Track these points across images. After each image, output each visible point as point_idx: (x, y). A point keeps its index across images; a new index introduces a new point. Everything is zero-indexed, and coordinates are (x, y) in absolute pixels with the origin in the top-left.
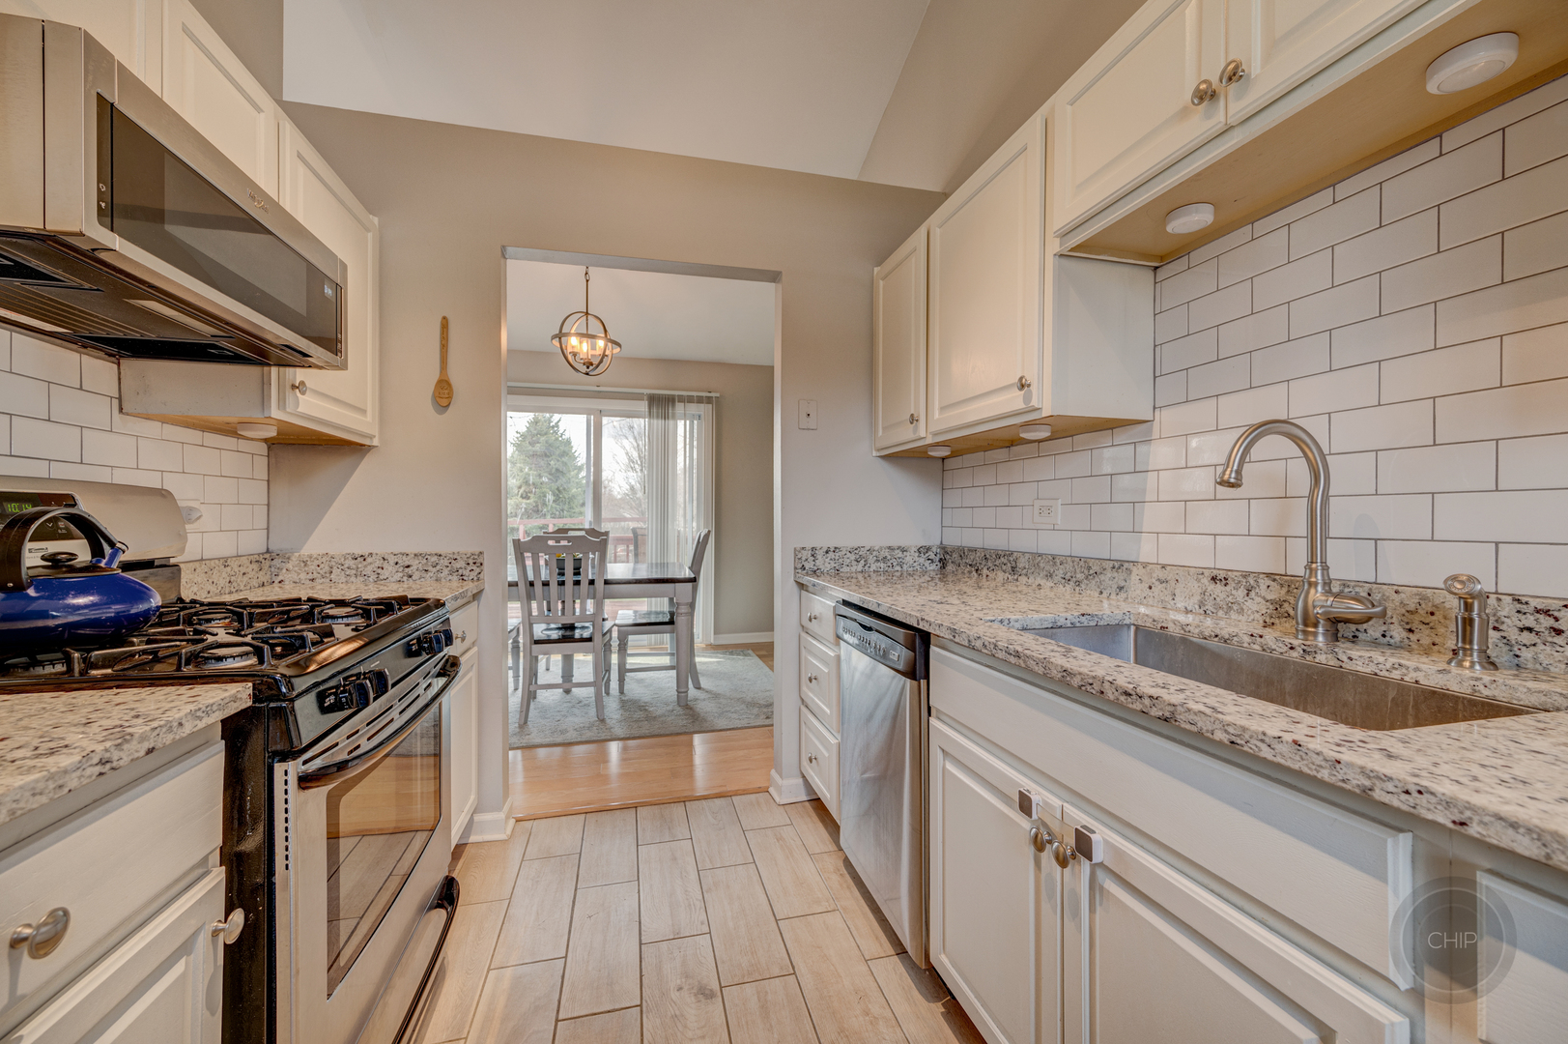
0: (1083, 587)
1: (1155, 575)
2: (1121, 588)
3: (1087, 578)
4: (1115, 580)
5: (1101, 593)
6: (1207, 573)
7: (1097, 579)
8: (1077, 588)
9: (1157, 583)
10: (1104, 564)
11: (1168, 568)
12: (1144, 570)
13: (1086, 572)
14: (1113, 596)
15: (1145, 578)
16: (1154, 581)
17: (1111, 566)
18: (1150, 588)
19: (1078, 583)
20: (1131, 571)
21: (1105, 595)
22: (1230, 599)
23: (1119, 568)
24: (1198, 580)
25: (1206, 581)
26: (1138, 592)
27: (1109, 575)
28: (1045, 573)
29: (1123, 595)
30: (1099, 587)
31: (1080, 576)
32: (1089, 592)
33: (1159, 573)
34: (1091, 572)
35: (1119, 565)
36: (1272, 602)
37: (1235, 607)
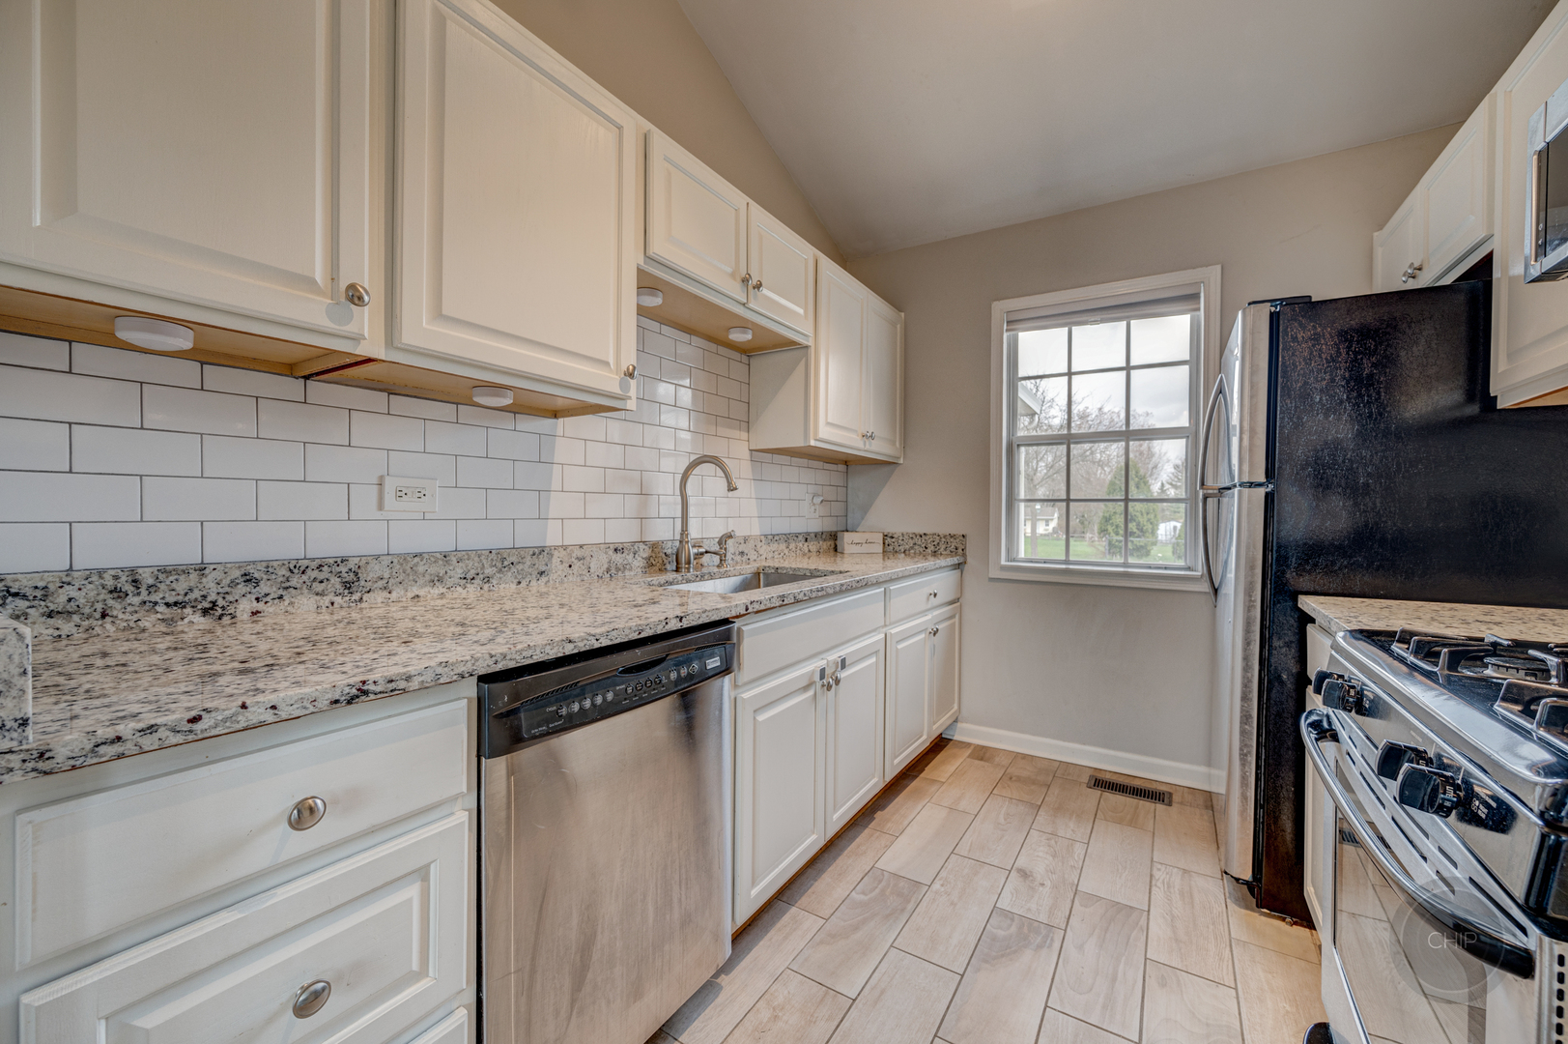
0: (494, 582)
1: (574, 555)
2: (542, 573)
3: (500, 571)
4: (536, 566)
5: (519, 583)
6: (612, 546)
7: (513, 569)
8: (486, 587)
9: (576, 561)
10: (522, 553)
11: (585, 547)
12: (564, 552)
13: (499, 565)
14: (534, 583)
15: (566, 559)
16: (573, 560)
17: (531, 553)
18: (570, 566)
19: (487, 579)
20: (552, 555)
21: (523, 584)
22: (625, 562)
23: (540, 553)
24: (606, 553)
25: (611, 552)
26: (560, 573)
27: (528, 563)
28: (428, 578)
29: (544, 579)
30: (516, 578)
31: (489, 571)
32: (503, 586)
33: (578, 553)
34: (506, 563)
35: (540, 551)
36: (645, 559)
37: (628, 567)
